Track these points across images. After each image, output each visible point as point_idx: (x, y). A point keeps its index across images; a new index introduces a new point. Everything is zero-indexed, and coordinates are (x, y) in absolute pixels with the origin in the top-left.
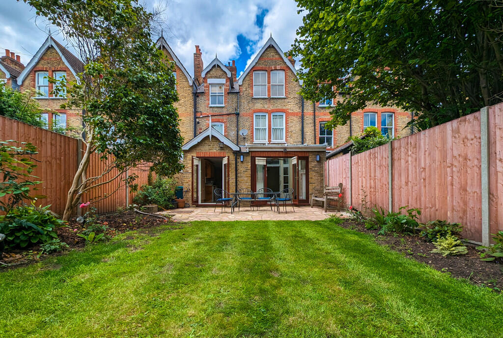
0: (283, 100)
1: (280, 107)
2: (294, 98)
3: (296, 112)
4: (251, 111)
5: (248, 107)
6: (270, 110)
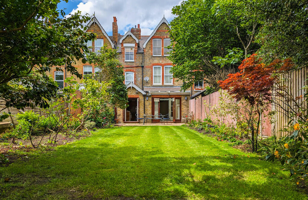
1: (170, 62)
4: (151, 65)
5: (149, 62)
6: (163, 64)
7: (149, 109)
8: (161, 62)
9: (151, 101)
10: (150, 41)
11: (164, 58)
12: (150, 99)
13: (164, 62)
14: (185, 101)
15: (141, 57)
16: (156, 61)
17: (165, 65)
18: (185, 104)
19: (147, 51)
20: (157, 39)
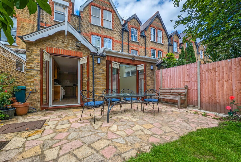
0: (111, 31)
1: (109, 35)
2: (118, 31)
3: (119, 40)
4: (89, 33)
5: (87, 30)
6: (103, 35)
7: (102, 80)
8: (100, 32)
9: (106, 67)
10: (88, 6)
11: (104, 30)
12: (104, 62)
13: (104, 34)
14: (150, 71)
15: (77, 21)
16: (95, 30)
17: (105, 37)
18: (151, 75)
19: (85, 16)
20: (96, 8)
